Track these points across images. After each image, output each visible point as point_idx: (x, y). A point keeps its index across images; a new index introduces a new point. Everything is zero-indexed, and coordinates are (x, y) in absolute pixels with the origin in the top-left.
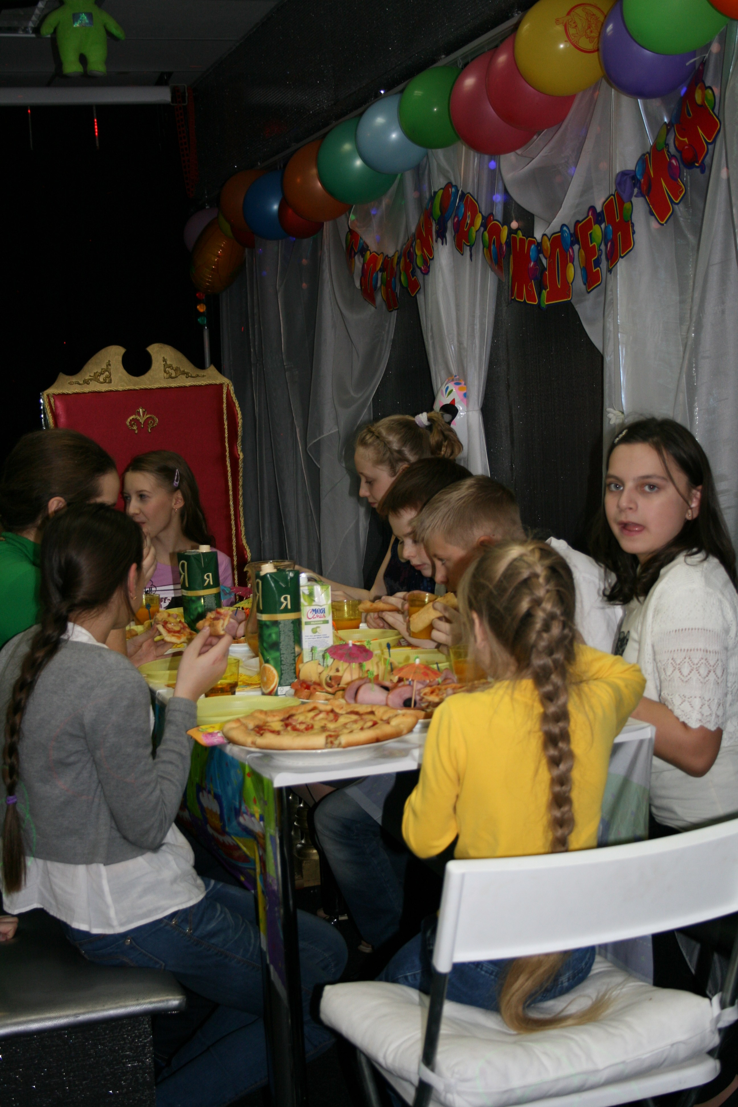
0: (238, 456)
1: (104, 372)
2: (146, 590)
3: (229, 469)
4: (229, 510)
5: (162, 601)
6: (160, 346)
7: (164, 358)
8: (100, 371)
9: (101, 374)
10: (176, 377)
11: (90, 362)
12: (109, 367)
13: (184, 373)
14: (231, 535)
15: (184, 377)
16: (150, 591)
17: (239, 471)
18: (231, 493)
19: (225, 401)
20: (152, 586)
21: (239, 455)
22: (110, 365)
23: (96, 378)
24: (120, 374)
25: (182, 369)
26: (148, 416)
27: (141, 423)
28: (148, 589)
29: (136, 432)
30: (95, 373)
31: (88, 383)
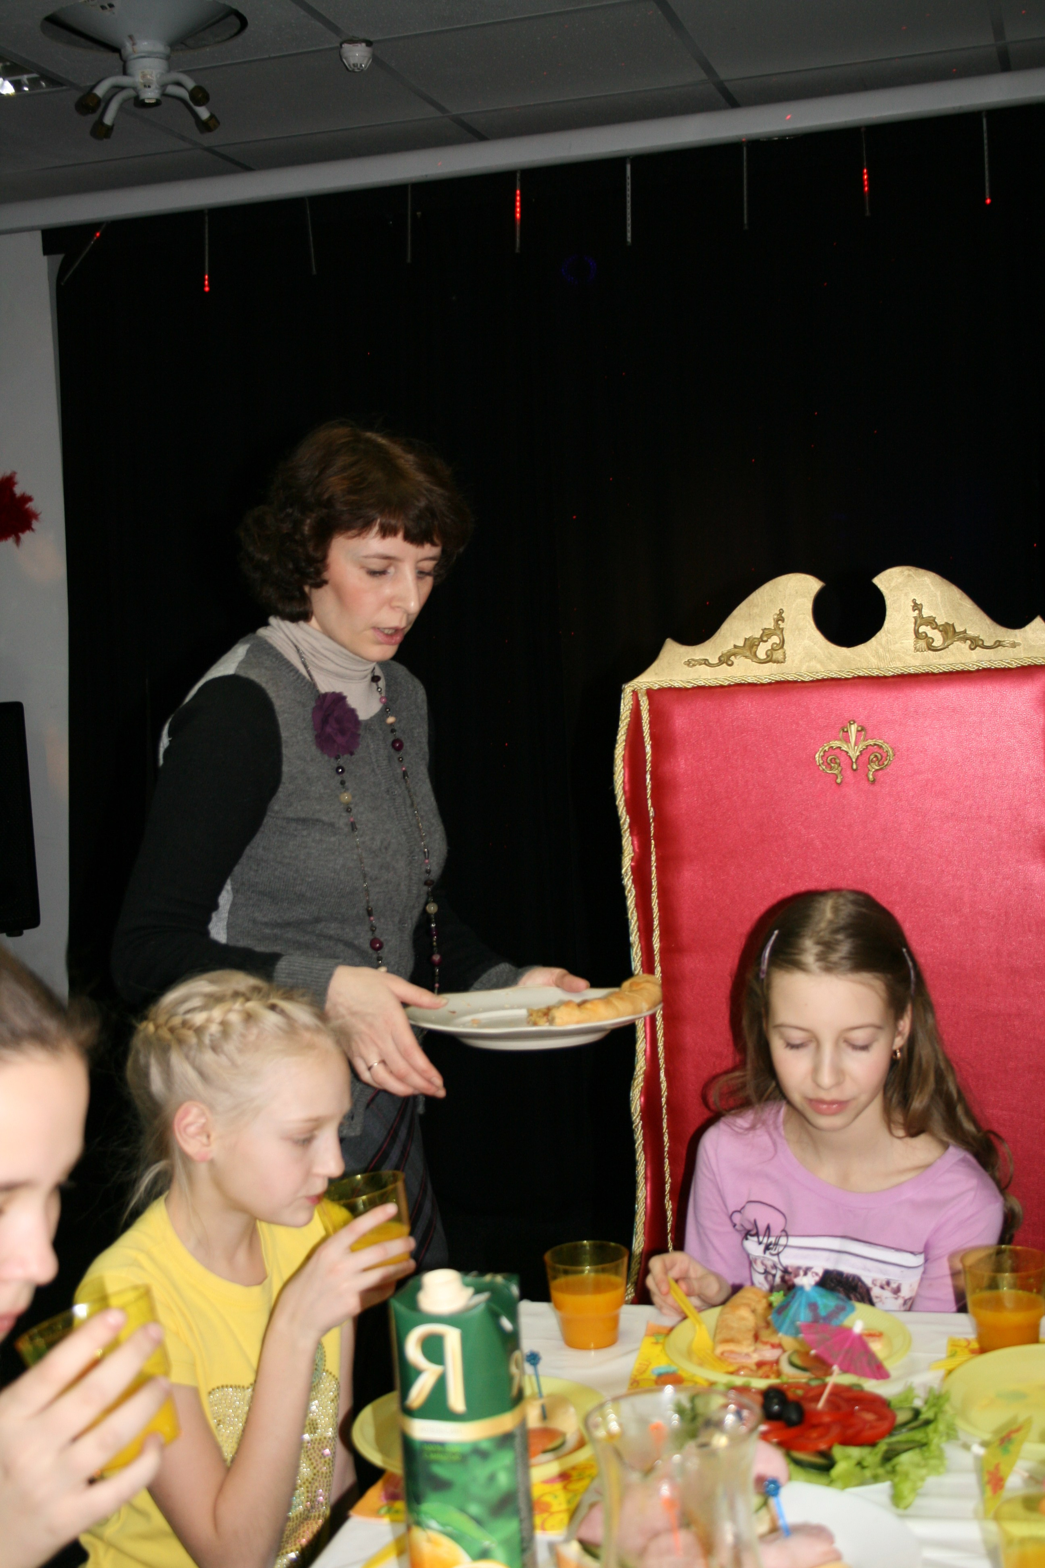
1: (770, 636)
2: (770, 1239)
5: (797, 1275)
6: (909, 572)
7: (914, 601)
8: (757, 634)
9: (761, 640)
10: (945, 647)
11: (735, 613)
12: (782, 625)
13: (964, 636)
15: (965, 646)
22: (783, 620)
23: (749, 649)
24: (806, 642)
26: (871, 742)
27: (850, 757)
29: (840, 780)
30: (746, 639)
31: (730, 663)
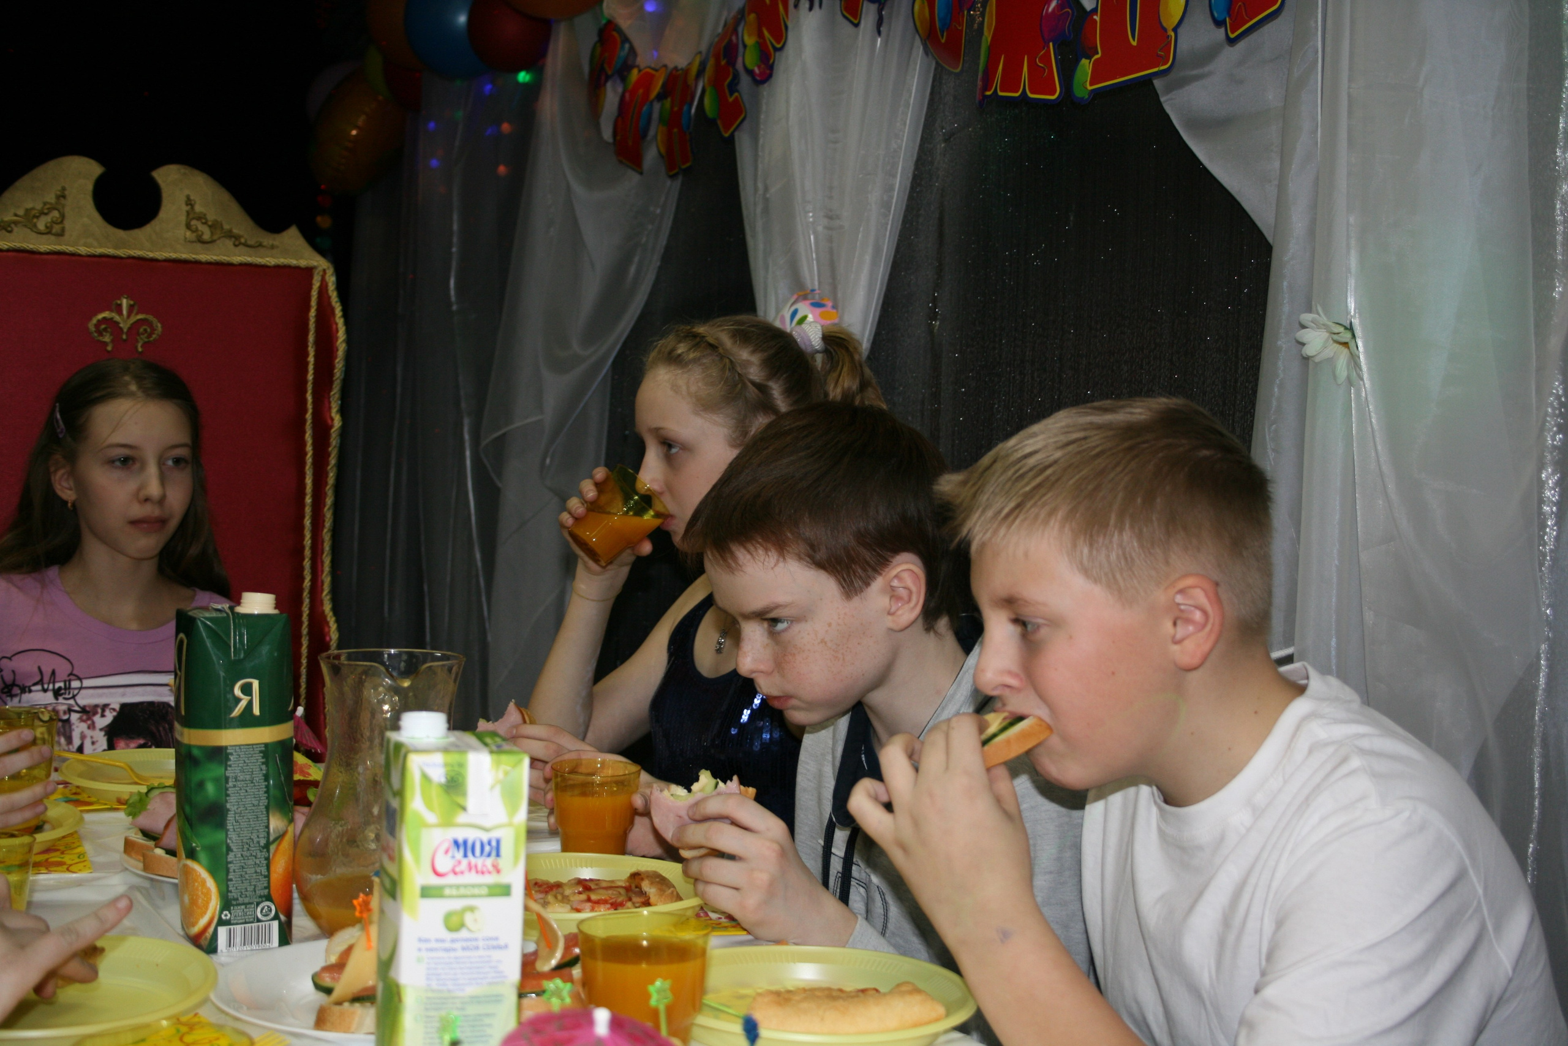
0: (329, 421)
1: (51, 209)
2: (57, 685)
3: (309, 448)
4: (302, 537)
5: (95, 713)
6: (183, 171)
7: (188, 198)
8: (39, 206)
9: (42, 213)
10: (212, 242)
11: (18, 184)
12: (62, 200)
13: (230, 235)
14: (301, 590)
15: (229, 243)
16: (65, 689)
17: (329, 455)
18: (308, 500)
19: (314, 302)
20: (72, 677)
21: (332, 419)
22: (64, 197)
23: (29, 219)
25: (226, 227)
26: (140, 316)
27: (121, 329)
28: (62, 684)
29: (109, 348)
30: (26, 211)
31: (9, 229)
